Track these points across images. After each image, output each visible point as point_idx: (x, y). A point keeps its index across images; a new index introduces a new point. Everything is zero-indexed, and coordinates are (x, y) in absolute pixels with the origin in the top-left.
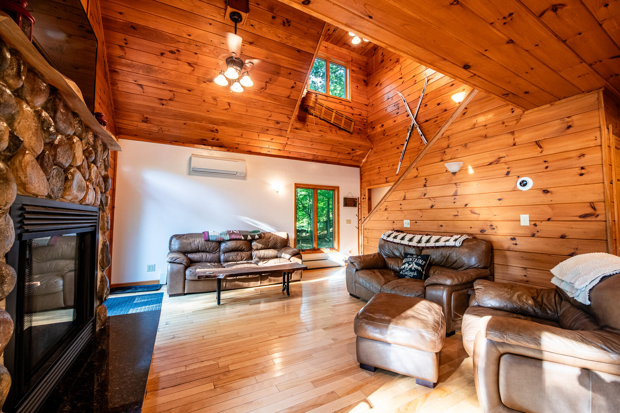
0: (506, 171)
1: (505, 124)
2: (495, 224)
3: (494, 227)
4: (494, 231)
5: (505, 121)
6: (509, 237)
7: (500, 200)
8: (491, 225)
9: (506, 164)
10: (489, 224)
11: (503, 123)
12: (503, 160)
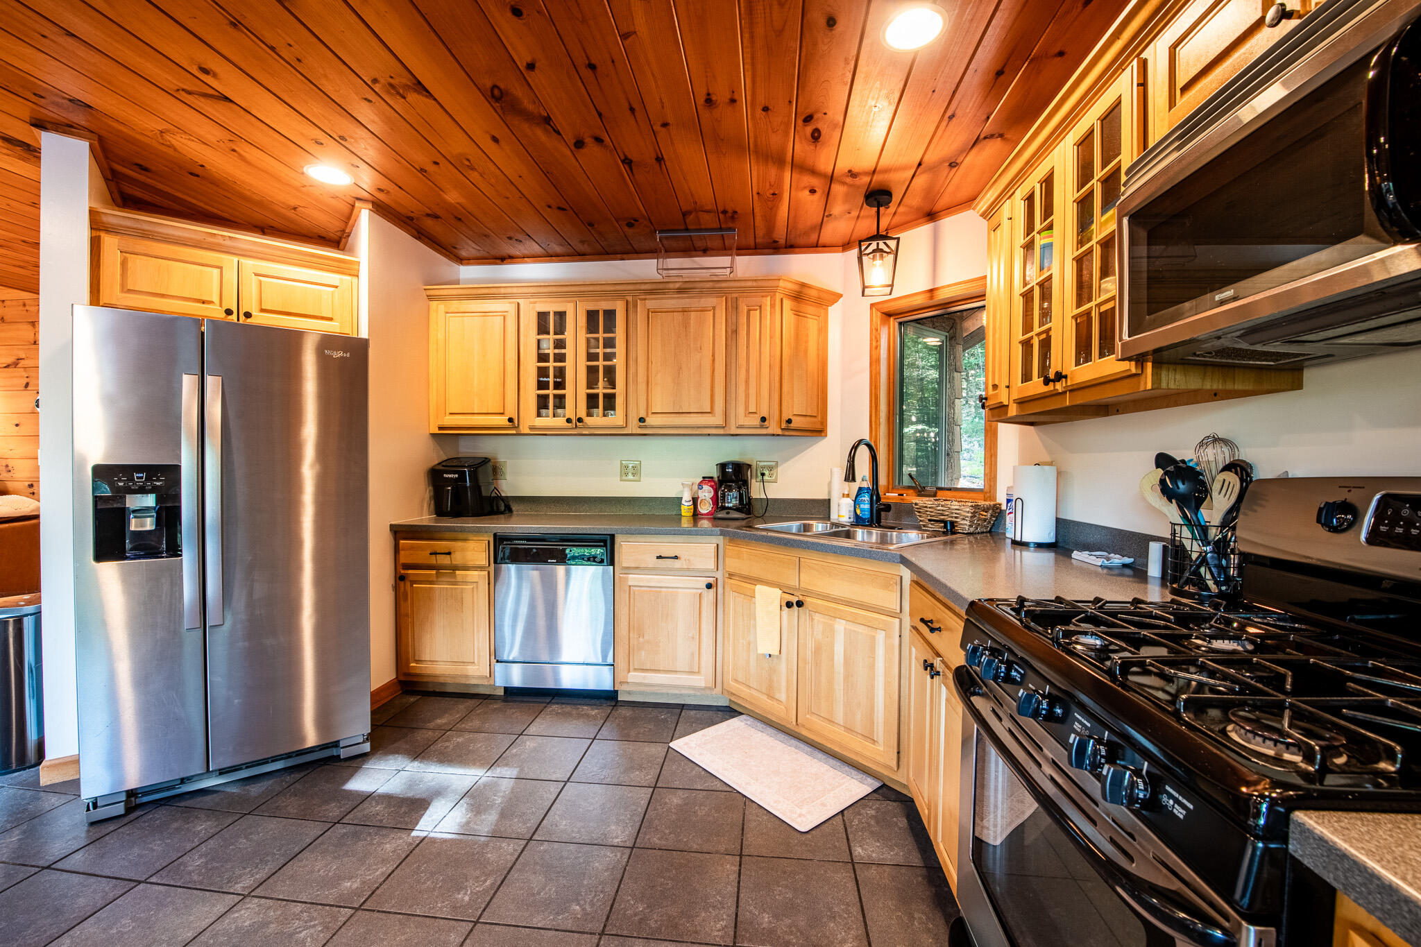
0: (24, 381)
1: (27, 308)
2: (11, 463)
3: (10, 468)
4: (10, 474)
5: (27, 302)
6: (27, 484)
7: (17, 425)
8: (7, 466)
9: (25, 371)
10: (4, 464)
11: (24, 305)
12: (22, 363)
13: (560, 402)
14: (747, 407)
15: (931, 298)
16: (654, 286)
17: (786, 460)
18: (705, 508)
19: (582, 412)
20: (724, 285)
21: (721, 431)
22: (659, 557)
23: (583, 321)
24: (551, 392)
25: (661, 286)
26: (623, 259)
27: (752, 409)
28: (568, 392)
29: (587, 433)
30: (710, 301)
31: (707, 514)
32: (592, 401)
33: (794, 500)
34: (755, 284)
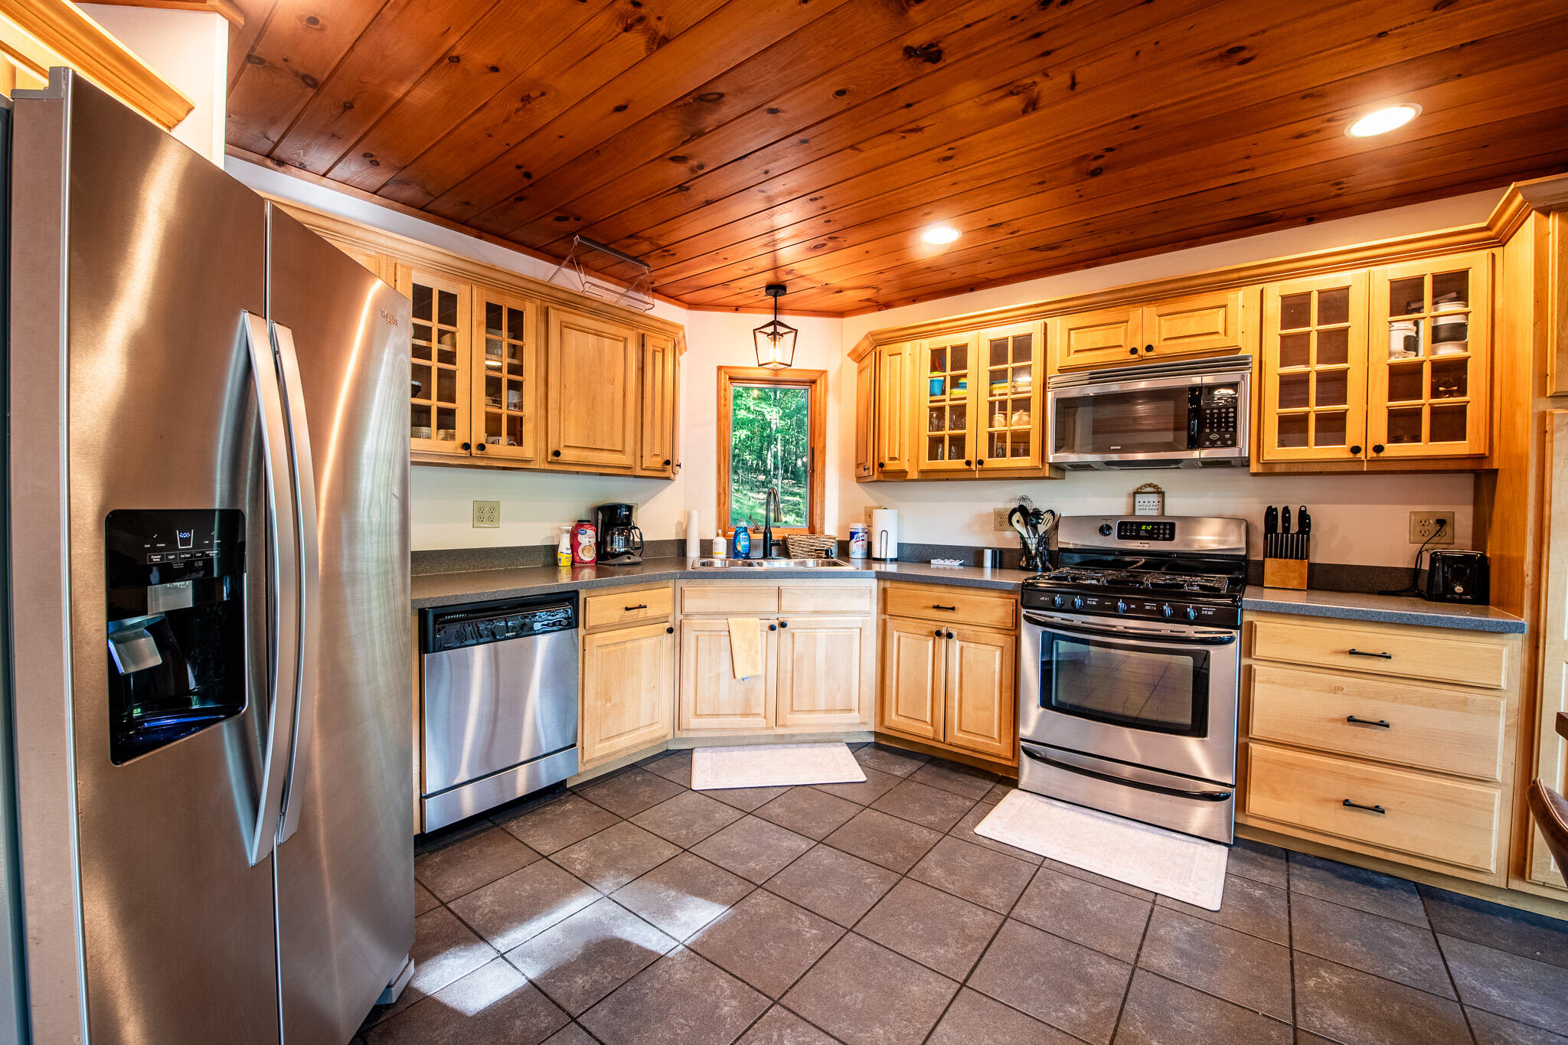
13: (447, 419)
14: (652, 449)
15: (776, 375)
16: (571, 298)
17: (645, 502)
18: (588, 555)
19: (480, 435)
20: (637, 318)
21: (628, 472)
22: (627, 609)
23: (480, 315)
24: (434, 403)
25: (579, 300)
26: (480, 238)
27: (657, 452)
28: (460, 406)
29: (483, 464)
30: (623, 332)
31: (591, 562)
32: (493, 425)
33: (656, 541)
34: (662, 326)
